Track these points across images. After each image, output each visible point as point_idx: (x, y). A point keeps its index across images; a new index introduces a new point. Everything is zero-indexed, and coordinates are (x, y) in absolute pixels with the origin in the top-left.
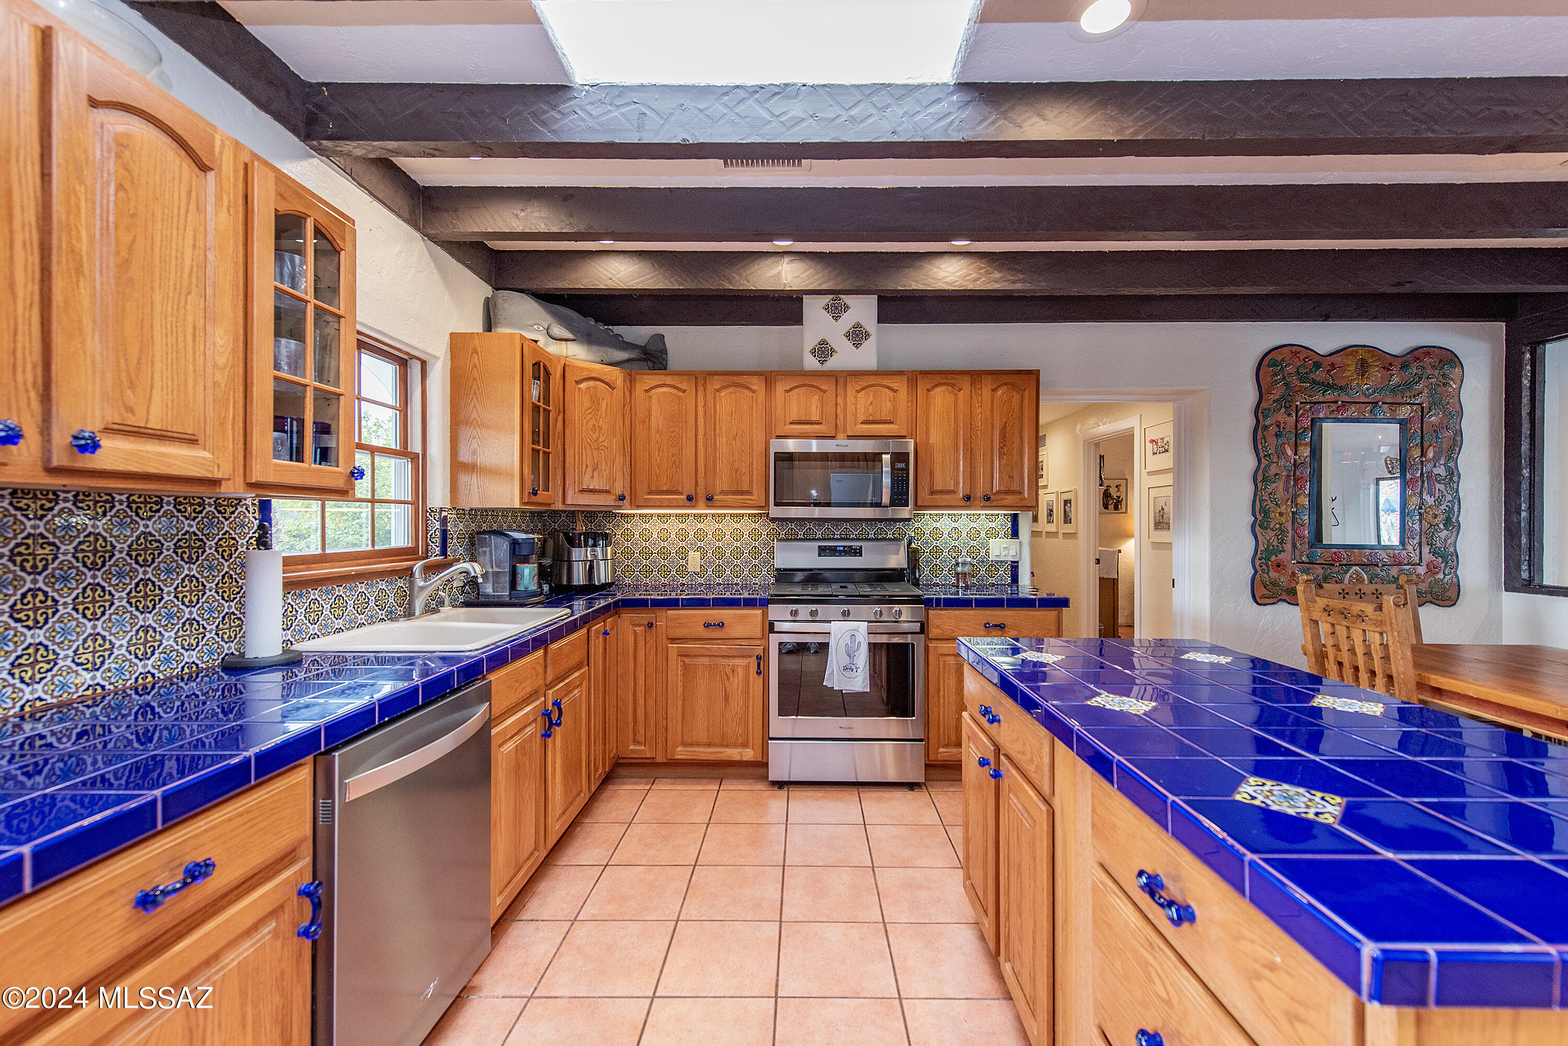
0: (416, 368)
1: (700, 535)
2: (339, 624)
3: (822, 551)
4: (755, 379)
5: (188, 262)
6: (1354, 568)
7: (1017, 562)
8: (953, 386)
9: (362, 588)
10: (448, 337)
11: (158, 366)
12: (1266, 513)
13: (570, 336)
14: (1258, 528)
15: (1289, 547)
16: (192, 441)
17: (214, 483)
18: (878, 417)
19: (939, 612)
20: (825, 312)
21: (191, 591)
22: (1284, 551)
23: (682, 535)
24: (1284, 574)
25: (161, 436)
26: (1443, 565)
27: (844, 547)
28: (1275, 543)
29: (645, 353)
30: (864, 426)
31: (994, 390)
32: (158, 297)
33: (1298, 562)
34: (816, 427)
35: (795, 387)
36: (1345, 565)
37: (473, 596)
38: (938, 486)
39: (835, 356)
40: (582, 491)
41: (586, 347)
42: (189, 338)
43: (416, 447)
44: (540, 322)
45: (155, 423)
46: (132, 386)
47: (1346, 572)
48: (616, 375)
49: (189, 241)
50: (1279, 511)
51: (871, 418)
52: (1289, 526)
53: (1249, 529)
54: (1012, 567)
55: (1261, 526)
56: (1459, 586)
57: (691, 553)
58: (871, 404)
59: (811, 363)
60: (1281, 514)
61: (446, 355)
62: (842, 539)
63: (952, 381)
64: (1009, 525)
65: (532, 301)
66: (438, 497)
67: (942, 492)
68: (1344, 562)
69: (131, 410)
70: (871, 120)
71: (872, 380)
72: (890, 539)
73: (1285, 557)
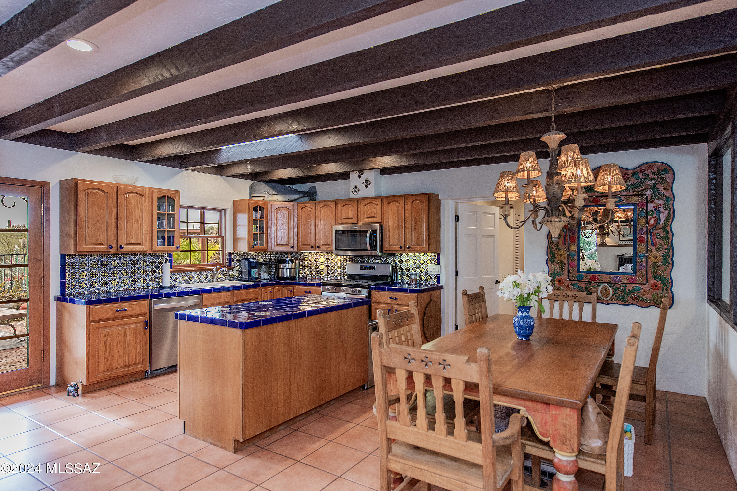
0: (223, 212)
1: (327, 260)
2: (190, 282)
3: (362, 268)
4: (332, 203)
5: (139, 214)
6: (604, 284)
7: (440, 275)
8: (397, 201)
9: (198, 273)
10: (232, 202)
11: (134, 232)
12: (553, 255)
13: (276, 193)
14: (549, 262)
15: (566, 272)
16: (140, 245)
17: (146, 251)
18: (371, 215)
19: (375, 292)
20: (356, 175)
21: (153, 272)
22: (563, 274)
23: (322, 260)
24: (564, 286)
25: (135, 244)
26: (662, 285)
27: (369, 266)
28: (558, 270)
29: (307, 194)
30: (367, 219)
31: (412, 202)
32: (134, 221)
33: (570, 280)
34: (351, 220)
35: (345, 205)
36: (599, 283)
37: (240, 278)
38: (392, 242)
39: (360, 192)
40: (278, 245)
41: (282, 196)
42: (139, 227)
43: (223, 235)
44: (265, 190)
45: (133, 242)
46: (129, 237)
47: (599, 286)
48: (290, 205)
49: (139, 210)
50: (560, 253)
51: (369, 216)
52: (566, 262)
53: (546, 262)
54: (437, 277)
55: (550, 260)
56: (673, 297)
57: (325, 267)
58: (369, 210)
59: (352, 196)
60: (561, 255)
61: (231, 207)
62: (367, 263)
63: (397, 200)
64: (436, 258)
65: (264, 184)
66: (229, 248)
67: (394, 245)
68: (598, 281)
69: (129, 241)
70: (277, 149)
71: (369, 201)
72: (383, 263)
73: (564, 277)
